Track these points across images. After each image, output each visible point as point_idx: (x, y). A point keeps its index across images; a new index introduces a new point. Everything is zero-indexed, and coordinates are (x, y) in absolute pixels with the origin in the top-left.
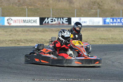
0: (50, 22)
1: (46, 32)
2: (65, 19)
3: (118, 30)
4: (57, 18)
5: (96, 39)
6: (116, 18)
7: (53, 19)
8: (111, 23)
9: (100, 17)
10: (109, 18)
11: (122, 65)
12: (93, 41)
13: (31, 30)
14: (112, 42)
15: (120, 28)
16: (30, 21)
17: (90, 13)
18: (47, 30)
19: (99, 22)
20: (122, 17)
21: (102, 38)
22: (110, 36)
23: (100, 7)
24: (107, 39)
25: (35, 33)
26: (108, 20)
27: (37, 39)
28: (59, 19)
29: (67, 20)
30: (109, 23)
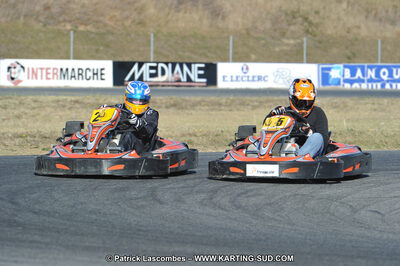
0: (146, 78)
4: (170, 65)
6: (362, 64)
8: (346, 81)
11: (383, 221)
13: (86, 101)
15: (376, 99)
16: (81, 73)
17: (277, 49)
20: (382, 61)
22: (345, 123)
23: (310, 30)
24: (336, 133)
26: (336, 72)
30: (338, 82)
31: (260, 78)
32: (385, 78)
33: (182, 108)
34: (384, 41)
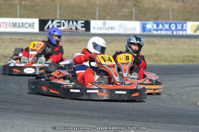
2: (79, 22)
3: (166, 42)
4: (67, 21)
7: (60, 23)
8: (154, 30)
9: (136, 20)
10: (152, 22)
11: (173, 99)
13: (25, 39)
14: (156, 61)
16: (23, 25)
17: (120, 14)
19: (135, 29)
20: (172, 20)
22: (154, 51)
24: (149, 56)
26: (150, 25)
29: (83, 25)
30: (150, 30)
32: (173, 28)
33: (73, 43)
34: (173, 10)
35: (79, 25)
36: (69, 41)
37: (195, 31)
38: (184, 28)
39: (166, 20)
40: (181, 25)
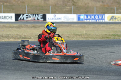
0: (25, 19)
1: (21, 28)
2: (40, 15)
3: (92, 27)
4: (32, 15)
5: (71, 35)
6: (90, 14)
7: (28, 16)
8: (85, 19)
9: (74, 13)
10: (84, 15)
11: (96, 61)
12: (67, 37)
13: (7, 26)
14: (86, 38)
15: (94, 25)
16: (5, 17)
17: (64, 10)
18: (23, 26)
19: (73, 19)
20: (96, 13)
21: (76, 34)
22: (85, 32)
23: (74, 4)
24: (82, 35)
25: (10, 29)
26: (82, 17)
27: (12, 35)
28: (34, 15)
29: (42, 17)
30: (83, 20)
31: (59, 19)
32: (97, 18)
33: (36, 28)
34: (96, 7)
35: (40, 17)
36: (34, 27)
37: (110, 20)
38: (103, 18)
39: (92, 13)
40: (101, 16)
